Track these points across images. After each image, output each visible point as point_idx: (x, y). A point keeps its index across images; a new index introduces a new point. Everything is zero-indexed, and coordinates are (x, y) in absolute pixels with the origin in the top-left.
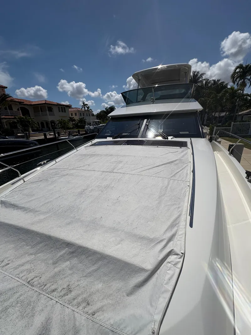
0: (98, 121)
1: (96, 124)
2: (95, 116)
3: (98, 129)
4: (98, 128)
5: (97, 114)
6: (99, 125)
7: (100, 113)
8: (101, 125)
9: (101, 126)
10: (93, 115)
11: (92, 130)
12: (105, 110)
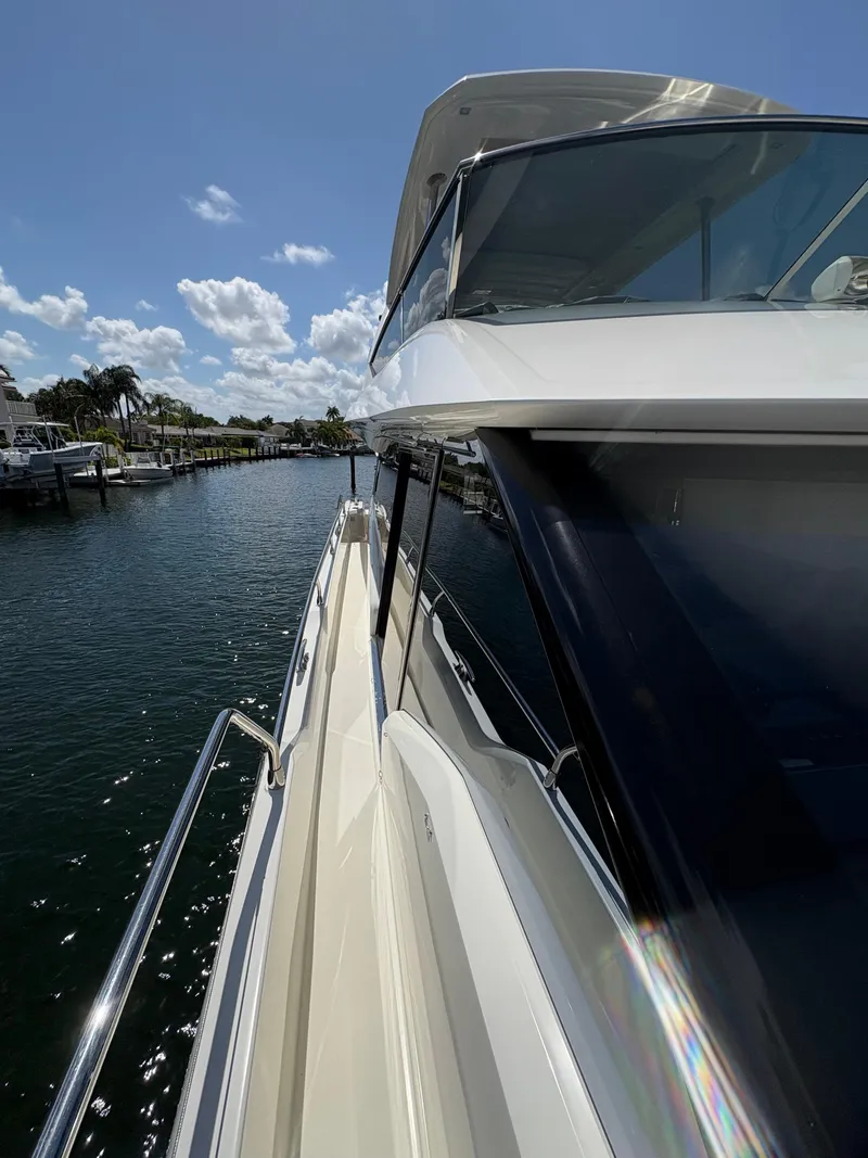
0: (54, 429)
1: (44, 440)
2: (28, 400)
3: (58, 466)
4: (56, 460)
5: (37, 391)
6: (62, 444)
7: (56, 389)
8: (71, 446)
9: (76, 452)
10: (13, 395)
11: (15, 468)
12: (85, 380)
